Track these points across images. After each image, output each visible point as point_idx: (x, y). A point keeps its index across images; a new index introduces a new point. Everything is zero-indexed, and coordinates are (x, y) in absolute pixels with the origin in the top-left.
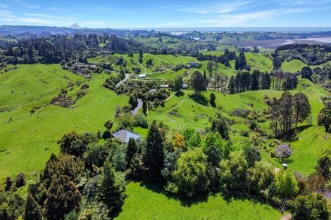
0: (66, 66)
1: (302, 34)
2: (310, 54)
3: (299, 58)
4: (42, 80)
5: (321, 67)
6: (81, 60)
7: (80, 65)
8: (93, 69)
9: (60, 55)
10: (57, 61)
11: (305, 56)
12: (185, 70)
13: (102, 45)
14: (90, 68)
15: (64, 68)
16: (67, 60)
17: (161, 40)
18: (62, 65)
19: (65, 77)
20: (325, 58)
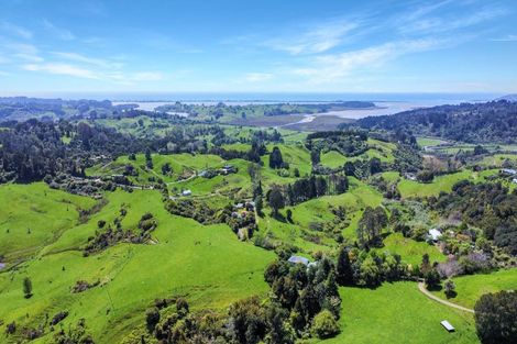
0: (54, 183)
1: (319, 106)
2: (347, 143)
3: (336, 150)
4: (35, 209)
5: (360, 158)
6: (74, 173)
7: (78, 181)
8: (99, 186)
9: (42, 167)
10: (38, 178)
11: (341, 146)
12: (223, 177)
13: (66, 140)
14: (93, 184)
15: (53, 187)
16: (54, 175)
17: (141, 123)
18: (48, 182)
19: (64, 201)
20: (362, 148)
